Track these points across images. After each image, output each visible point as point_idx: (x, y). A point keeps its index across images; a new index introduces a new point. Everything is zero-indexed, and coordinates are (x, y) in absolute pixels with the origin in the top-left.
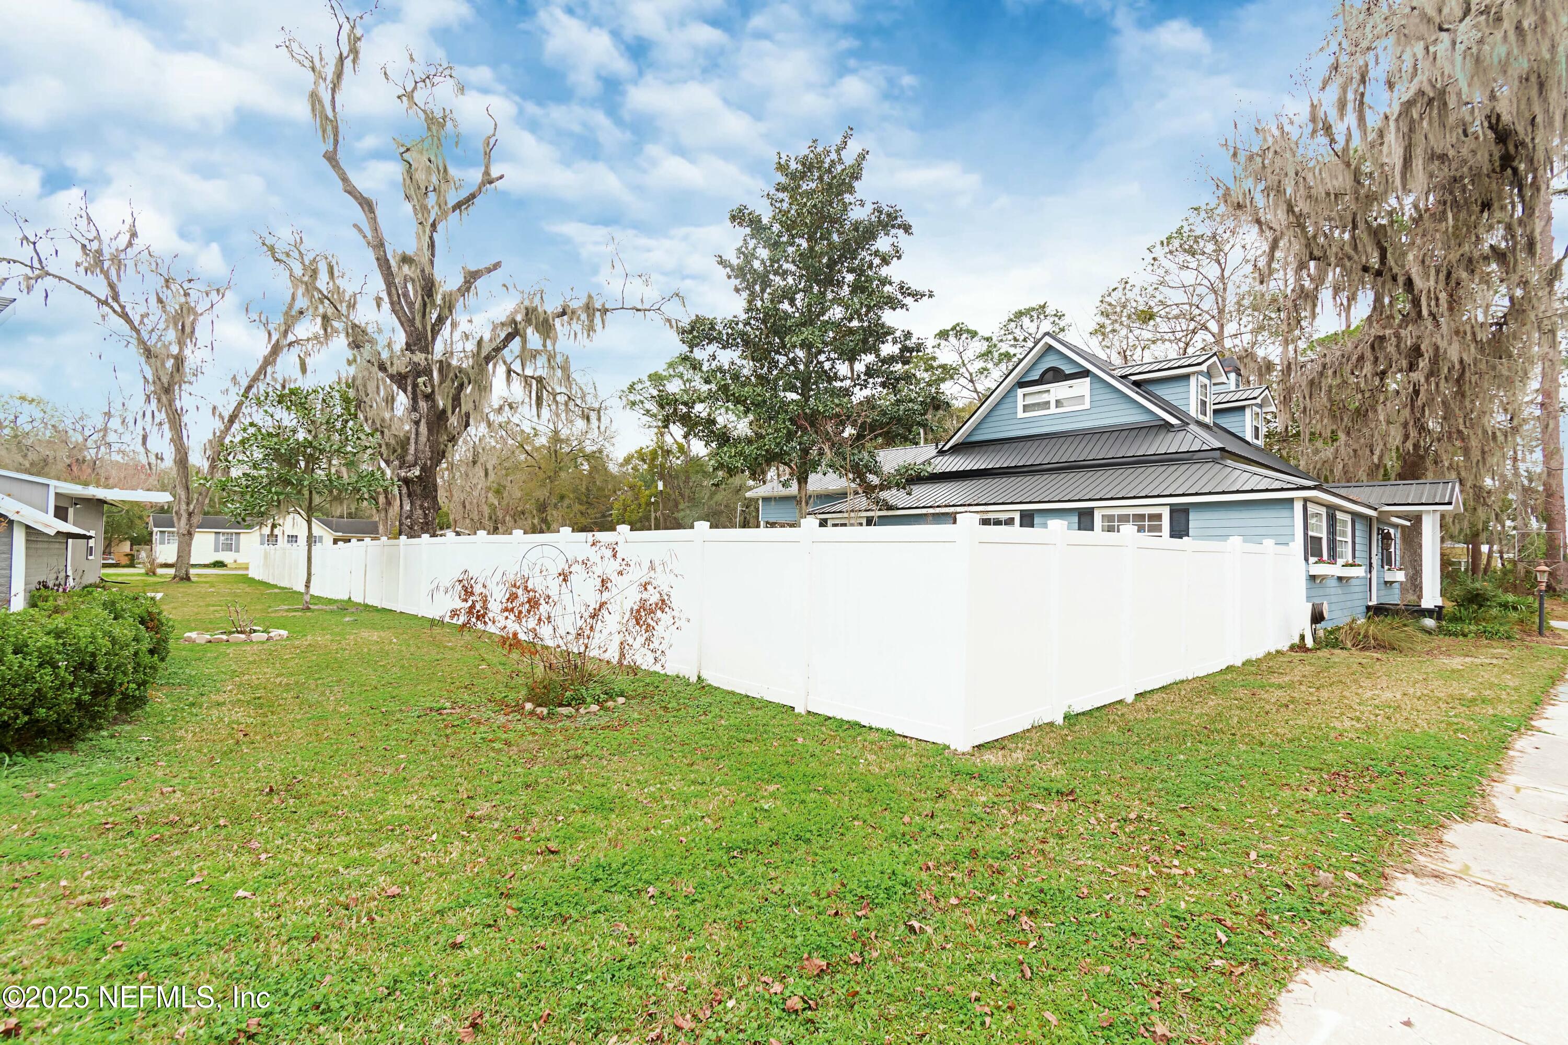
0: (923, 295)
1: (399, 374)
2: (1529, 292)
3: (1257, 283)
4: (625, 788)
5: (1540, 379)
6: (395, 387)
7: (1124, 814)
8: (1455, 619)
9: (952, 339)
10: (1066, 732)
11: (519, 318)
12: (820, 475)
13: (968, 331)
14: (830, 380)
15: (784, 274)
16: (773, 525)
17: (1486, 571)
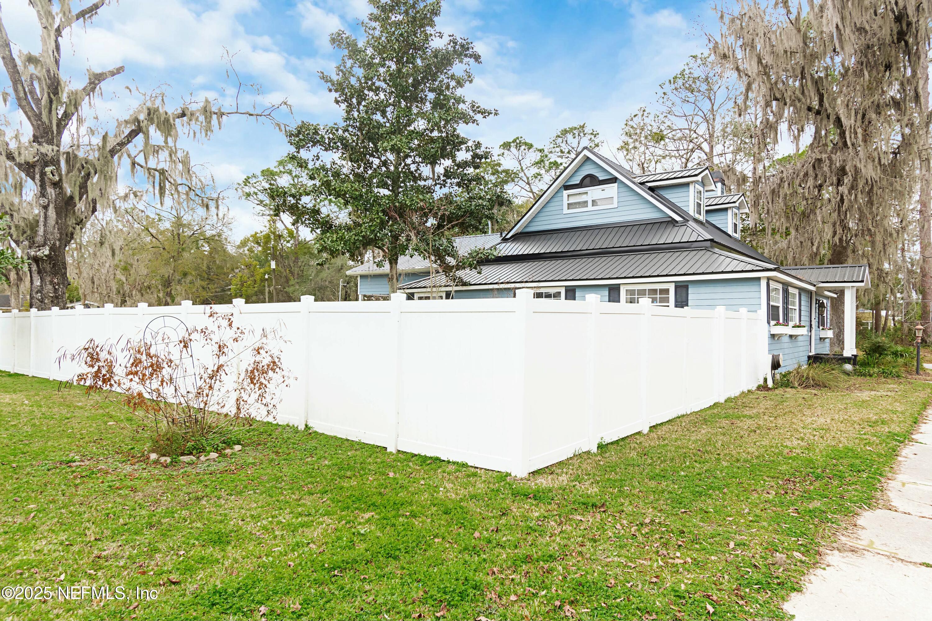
0: (490, 113)
1: (27, 163)
2: (914, 131)
3: (737, 116)
4: (241, 523)
5: (919, 193)
6: (23, 175)
7: (641, 519)
8: (865, 364)
9: (513, 149)
10: (599, 458)
11: (142, 117)
12: (408, 257)
13: (526, 144)
14: (415, 179)
15: (377, 90)
16: (368, 298)
17: (884, 329)
